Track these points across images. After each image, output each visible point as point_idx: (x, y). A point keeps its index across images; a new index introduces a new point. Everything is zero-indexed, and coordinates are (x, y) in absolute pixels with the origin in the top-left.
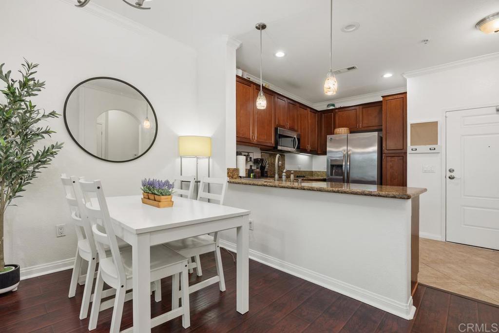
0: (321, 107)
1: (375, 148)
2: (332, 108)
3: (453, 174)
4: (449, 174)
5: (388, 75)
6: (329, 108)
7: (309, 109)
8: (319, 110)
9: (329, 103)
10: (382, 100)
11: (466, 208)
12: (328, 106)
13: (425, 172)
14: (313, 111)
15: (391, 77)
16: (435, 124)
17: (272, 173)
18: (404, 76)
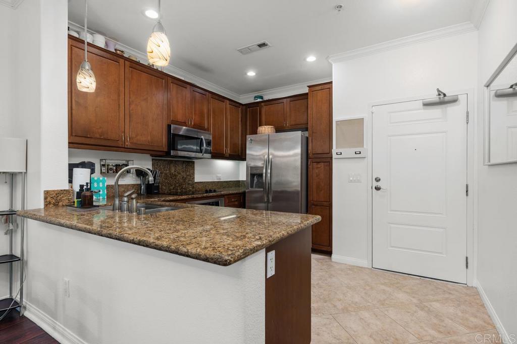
0: (246, 99)
1: (298, 150)
2: (259, 100)
3: (379, 184)
4: (375, 184)
5: (311, 59)
6: (256, 101)
7: (228, 101)
8: (243, 103)
9: (256, 95)
10: (307, 92)
11: (392, 225)
12: (256, 97)
13: (351, 181)
14: (234, 104)
15: (314, 61)
16: (361, 121)
17: (172, 188)
18: (330, 61)
